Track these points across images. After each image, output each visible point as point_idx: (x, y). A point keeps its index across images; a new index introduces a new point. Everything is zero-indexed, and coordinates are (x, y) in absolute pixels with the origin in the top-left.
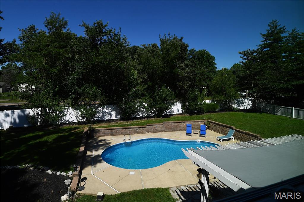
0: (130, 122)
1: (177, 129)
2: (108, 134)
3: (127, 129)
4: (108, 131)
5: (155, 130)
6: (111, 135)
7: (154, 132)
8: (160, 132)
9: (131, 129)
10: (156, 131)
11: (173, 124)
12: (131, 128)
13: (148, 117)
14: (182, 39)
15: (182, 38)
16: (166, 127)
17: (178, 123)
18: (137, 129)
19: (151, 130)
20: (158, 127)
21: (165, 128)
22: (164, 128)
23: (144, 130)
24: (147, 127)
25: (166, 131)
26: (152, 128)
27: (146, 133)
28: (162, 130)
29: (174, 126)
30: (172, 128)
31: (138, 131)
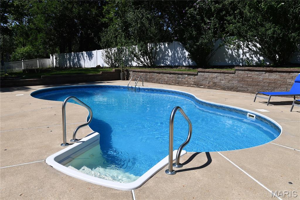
5: (214, 83)
7: (209, 87)
8: (224, 89)
10: (214, 86)
12: (170, 74)
16: (242, 80)
18: (180, 76)
19: (204, 82)
20: (220, 77)
21: (239, 81)
22: (235, 83)
23: (192, 79)
24: (197, 75)
25: (239, 89)
26: (206, 78)
27: (194, 87)
28: (229, 85)
29: (268, 81)
30: (258, 85)
31: (180, 79)
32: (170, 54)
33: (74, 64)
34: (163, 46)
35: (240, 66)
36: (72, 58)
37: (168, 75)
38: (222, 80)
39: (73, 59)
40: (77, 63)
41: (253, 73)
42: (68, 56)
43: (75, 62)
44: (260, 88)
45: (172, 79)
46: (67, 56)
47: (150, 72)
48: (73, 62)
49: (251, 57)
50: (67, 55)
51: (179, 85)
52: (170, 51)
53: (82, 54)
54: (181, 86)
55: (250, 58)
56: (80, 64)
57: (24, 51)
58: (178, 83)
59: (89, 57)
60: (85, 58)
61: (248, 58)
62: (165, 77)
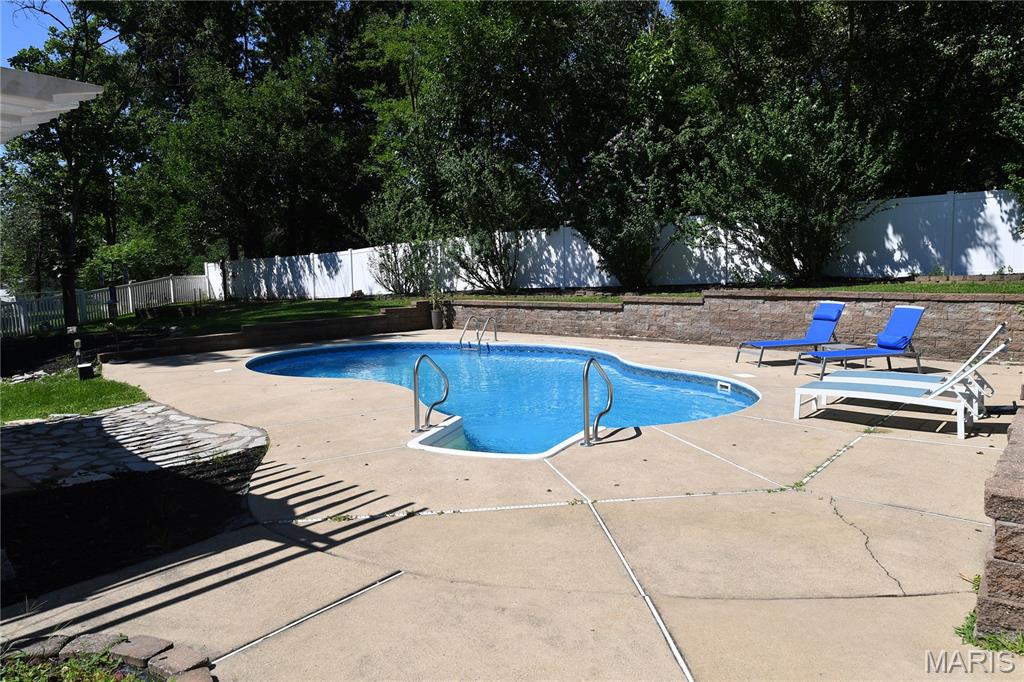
3: (546, 312)
4: (488, 310)
5: (660, 327)
7: (651, 338)
8: (682, 339)
9: (562, 314)
10: (662, 334)
11: (768, 304)
12: (559, 309)
16: (718, 319)
17: (799, 304)
18: (582, 313)
19: (638, 327)
21: (713, 322)
22: (705, 325)
23: (610, 320)
24: (622, 310)
25: (713, 338)
26: (643, 317)
27: (618, 338)
28: (693, 331)
29: (770, 319)
30: (751, 329)
31: (583, 322)
32: (554, 259)
33: (282, 290)
34: (535, 240)
35: (722, 286)
36: (275, 271)
37: (554, 312)
38: (678, 321)
39: (280, 275)
40: (292, 285)
41: (740, 302)
42: (263, 267)
43: (286, 282)
44: (755, 333)
45: (563, 322)
46: (258, 268)
47: (508, 307)
48: (280, 283)
49: (744, 263)
50: (258, 264)
51: (582, 336)
52: (552, 251)
53: (308, 261)
54: (588, 337)
55: (743, 267)
56: (301, 289)
57: (123, 254)
58: (579, 332)
59: (328, 269)
60: (317, 271)
61: (738, 267)
62: (546, 317)
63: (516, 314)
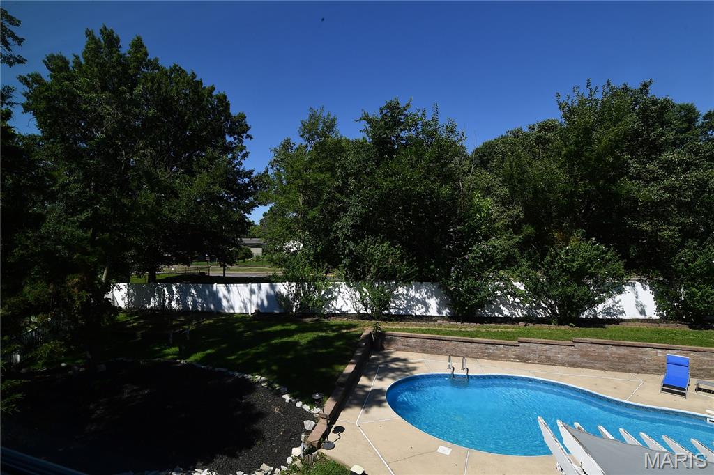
0: (472, 327)
1: (628, 367)
2: (415, 347)
3: (461, 344)
4: (414, 340)
5: (547, 357)
6: (421, 350)
7: (541, 363)
8: (563, 364)
9: (474, 345)
10: (548, 361)
11: (614, 349)
12: (471, 343)
13: (529, 319)
14: (648, 86)
15: (646, 85)
16: (584, 355)
17: (633, 349)
18: (489, 346)
19: (531, 356)
20: (555, 349)
21: (582, 355)
22: (577, 357)
23: (511, 352)
24: (518, 346)
25: (583, 364)
26: (534, 351)
27: (517, 362)
28: (570, 360)
29: (617, 356)
30: (607, 361)
31: (491, 351)
38: (559, 354)
41: (597, 346)
44: (609, 363)
45: (475, 350)
51: (491, 359)
54: (495, 360)
58: (488, 356)
62: (461, 346)
63: (437, 343)
